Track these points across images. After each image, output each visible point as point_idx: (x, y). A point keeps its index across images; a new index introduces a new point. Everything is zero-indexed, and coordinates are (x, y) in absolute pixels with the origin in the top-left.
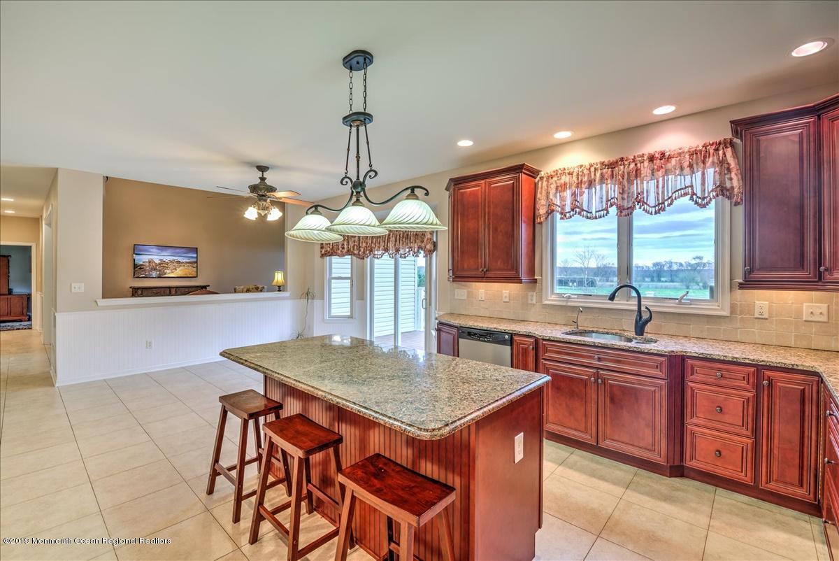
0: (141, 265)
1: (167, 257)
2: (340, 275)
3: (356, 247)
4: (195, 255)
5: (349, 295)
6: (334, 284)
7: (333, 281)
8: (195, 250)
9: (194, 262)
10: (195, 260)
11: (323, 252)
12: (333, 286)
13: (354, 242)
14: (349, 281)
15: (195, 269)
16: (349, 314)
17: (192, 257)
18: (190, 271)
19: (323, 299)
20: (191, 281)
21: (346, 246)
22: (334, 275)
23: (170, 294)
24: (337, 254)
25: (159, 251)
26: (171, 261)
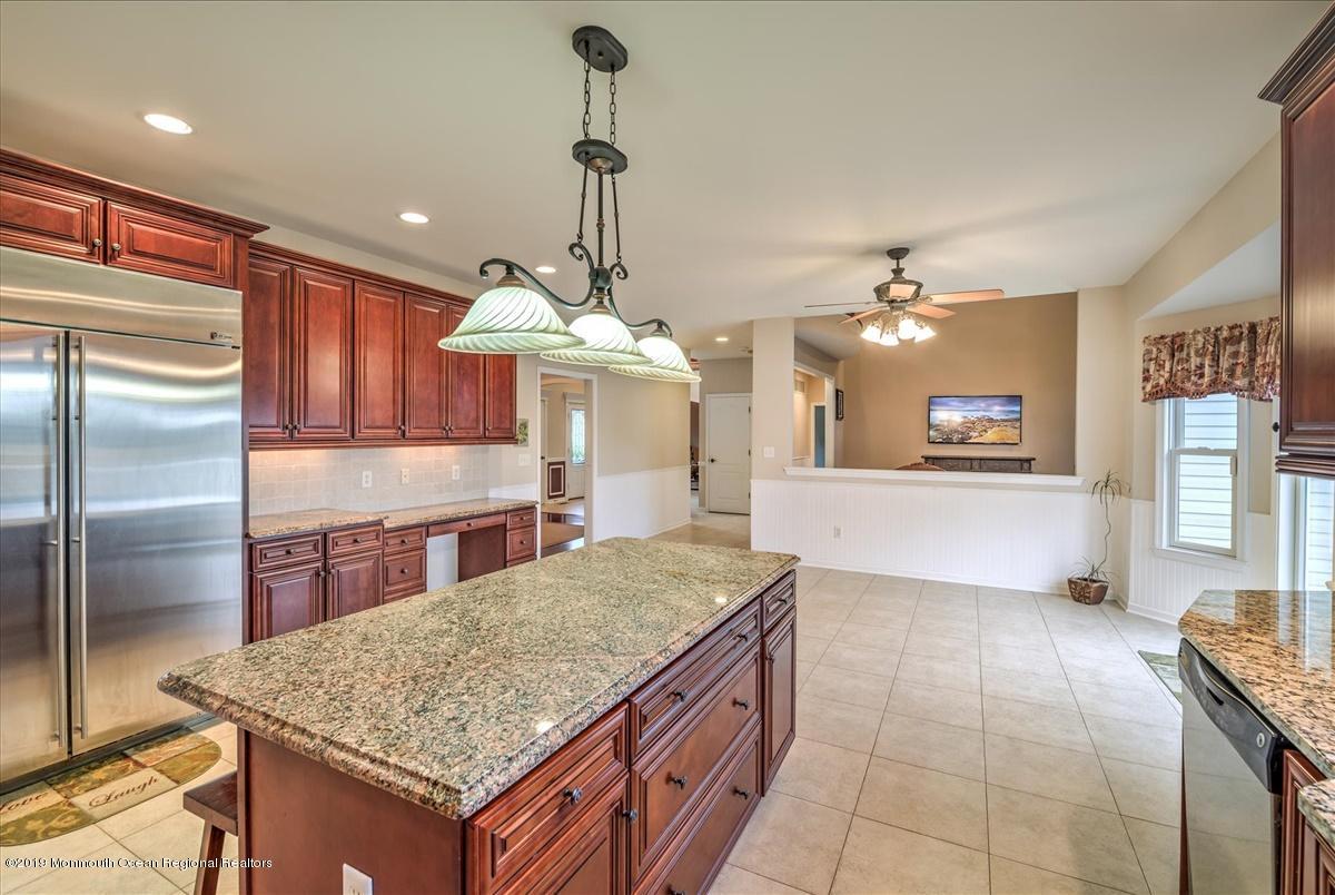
0: (938, 425)
1: (975, 412)
2: (1203, 444)
3: (1239, 370)
4: (1018, 409)
5: (1228, 495)
6: (1187, 465)
7: (1183, 458)
8: (1016, 399)
9: (1016, 420)
10: (1018, 416)
11: (1149, 388)
12: (1184, 469)
13: (1236, 354)
14: (1227, 459)
15: (1018, 432)
16: (1228, 545)
17: (1013, 412)
18: (1011, 434)
19: (1151, 497)
20: (1011, 450)
21: (1207, 370)
22: (1188, 444)
23: (971, 469)
24: (1185, 393)
25: (961, 405)
26: (979, 419)
